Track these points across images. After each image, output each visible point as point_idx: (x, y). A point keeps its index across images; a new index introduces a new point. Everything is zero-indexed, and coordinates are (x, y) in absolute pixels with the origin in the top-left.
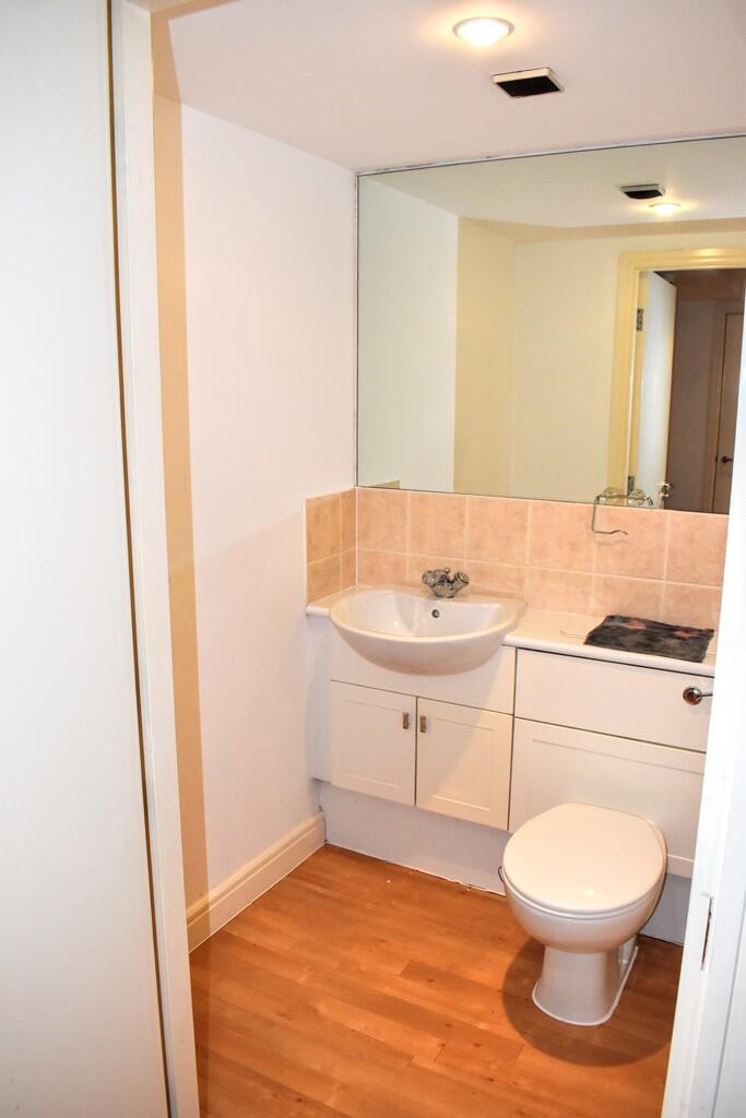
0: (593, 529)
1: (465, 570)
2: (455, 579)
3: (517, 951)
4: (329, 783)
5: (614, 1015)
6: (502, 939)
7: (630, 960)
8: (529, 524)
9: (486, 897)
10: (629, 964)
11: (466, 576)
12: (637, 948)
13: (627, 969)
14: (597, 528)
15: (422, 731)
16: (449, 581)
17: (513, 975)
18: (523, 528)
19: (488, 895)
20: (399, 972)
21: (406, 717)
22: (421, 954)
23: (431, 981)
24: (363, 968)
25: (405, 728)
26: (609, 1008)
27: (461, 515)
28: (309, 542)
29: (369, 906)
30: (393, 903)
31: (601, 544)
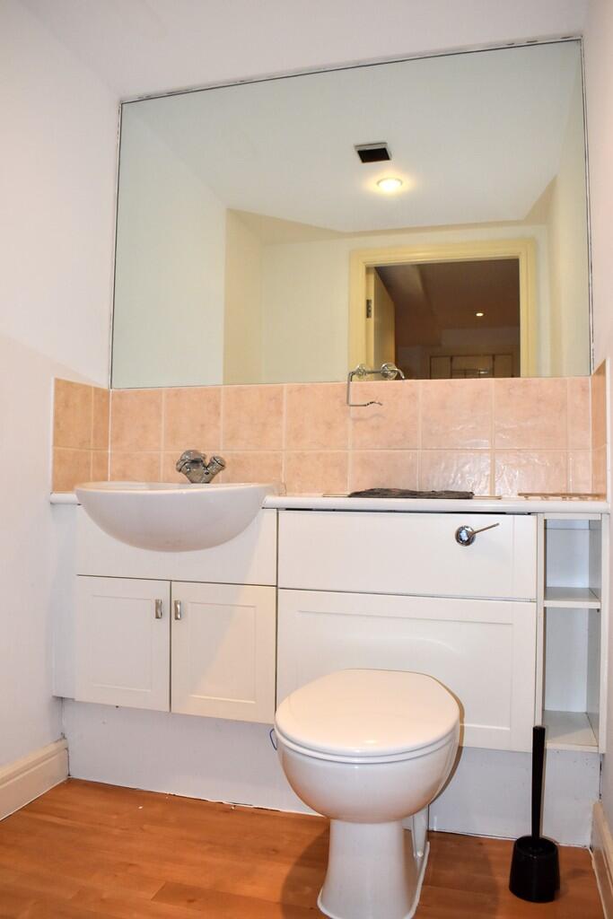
0: (348, 403)
1: (221, 454)
2: (212, 463)
3: (293, 860)
4: (73, 699)
5: (416, 912)
6: (276, 851)
7: (424, 853)
8: (284, 409)
9: (253, 813)
10: (423, 858)
11: (222, 460)
12: (428, 843)
13: (422, 862)
14: (351, 402)
15: (177, 618)
16: (204, 466)
17: (291, 884)
18: (279, 413)
19: (258, 811)
20: (152, 896)
21: (158, 605)
22: (180, 875)
23: (191, 901)
24: (105, 896)
25: (157, 617)
26: (411, 906)
27: (217, 407)
28: (57, 424)
29: (116, 832)
30: (145, 827)
31: (356, 420)
